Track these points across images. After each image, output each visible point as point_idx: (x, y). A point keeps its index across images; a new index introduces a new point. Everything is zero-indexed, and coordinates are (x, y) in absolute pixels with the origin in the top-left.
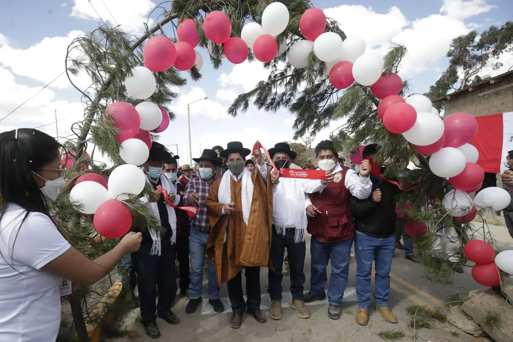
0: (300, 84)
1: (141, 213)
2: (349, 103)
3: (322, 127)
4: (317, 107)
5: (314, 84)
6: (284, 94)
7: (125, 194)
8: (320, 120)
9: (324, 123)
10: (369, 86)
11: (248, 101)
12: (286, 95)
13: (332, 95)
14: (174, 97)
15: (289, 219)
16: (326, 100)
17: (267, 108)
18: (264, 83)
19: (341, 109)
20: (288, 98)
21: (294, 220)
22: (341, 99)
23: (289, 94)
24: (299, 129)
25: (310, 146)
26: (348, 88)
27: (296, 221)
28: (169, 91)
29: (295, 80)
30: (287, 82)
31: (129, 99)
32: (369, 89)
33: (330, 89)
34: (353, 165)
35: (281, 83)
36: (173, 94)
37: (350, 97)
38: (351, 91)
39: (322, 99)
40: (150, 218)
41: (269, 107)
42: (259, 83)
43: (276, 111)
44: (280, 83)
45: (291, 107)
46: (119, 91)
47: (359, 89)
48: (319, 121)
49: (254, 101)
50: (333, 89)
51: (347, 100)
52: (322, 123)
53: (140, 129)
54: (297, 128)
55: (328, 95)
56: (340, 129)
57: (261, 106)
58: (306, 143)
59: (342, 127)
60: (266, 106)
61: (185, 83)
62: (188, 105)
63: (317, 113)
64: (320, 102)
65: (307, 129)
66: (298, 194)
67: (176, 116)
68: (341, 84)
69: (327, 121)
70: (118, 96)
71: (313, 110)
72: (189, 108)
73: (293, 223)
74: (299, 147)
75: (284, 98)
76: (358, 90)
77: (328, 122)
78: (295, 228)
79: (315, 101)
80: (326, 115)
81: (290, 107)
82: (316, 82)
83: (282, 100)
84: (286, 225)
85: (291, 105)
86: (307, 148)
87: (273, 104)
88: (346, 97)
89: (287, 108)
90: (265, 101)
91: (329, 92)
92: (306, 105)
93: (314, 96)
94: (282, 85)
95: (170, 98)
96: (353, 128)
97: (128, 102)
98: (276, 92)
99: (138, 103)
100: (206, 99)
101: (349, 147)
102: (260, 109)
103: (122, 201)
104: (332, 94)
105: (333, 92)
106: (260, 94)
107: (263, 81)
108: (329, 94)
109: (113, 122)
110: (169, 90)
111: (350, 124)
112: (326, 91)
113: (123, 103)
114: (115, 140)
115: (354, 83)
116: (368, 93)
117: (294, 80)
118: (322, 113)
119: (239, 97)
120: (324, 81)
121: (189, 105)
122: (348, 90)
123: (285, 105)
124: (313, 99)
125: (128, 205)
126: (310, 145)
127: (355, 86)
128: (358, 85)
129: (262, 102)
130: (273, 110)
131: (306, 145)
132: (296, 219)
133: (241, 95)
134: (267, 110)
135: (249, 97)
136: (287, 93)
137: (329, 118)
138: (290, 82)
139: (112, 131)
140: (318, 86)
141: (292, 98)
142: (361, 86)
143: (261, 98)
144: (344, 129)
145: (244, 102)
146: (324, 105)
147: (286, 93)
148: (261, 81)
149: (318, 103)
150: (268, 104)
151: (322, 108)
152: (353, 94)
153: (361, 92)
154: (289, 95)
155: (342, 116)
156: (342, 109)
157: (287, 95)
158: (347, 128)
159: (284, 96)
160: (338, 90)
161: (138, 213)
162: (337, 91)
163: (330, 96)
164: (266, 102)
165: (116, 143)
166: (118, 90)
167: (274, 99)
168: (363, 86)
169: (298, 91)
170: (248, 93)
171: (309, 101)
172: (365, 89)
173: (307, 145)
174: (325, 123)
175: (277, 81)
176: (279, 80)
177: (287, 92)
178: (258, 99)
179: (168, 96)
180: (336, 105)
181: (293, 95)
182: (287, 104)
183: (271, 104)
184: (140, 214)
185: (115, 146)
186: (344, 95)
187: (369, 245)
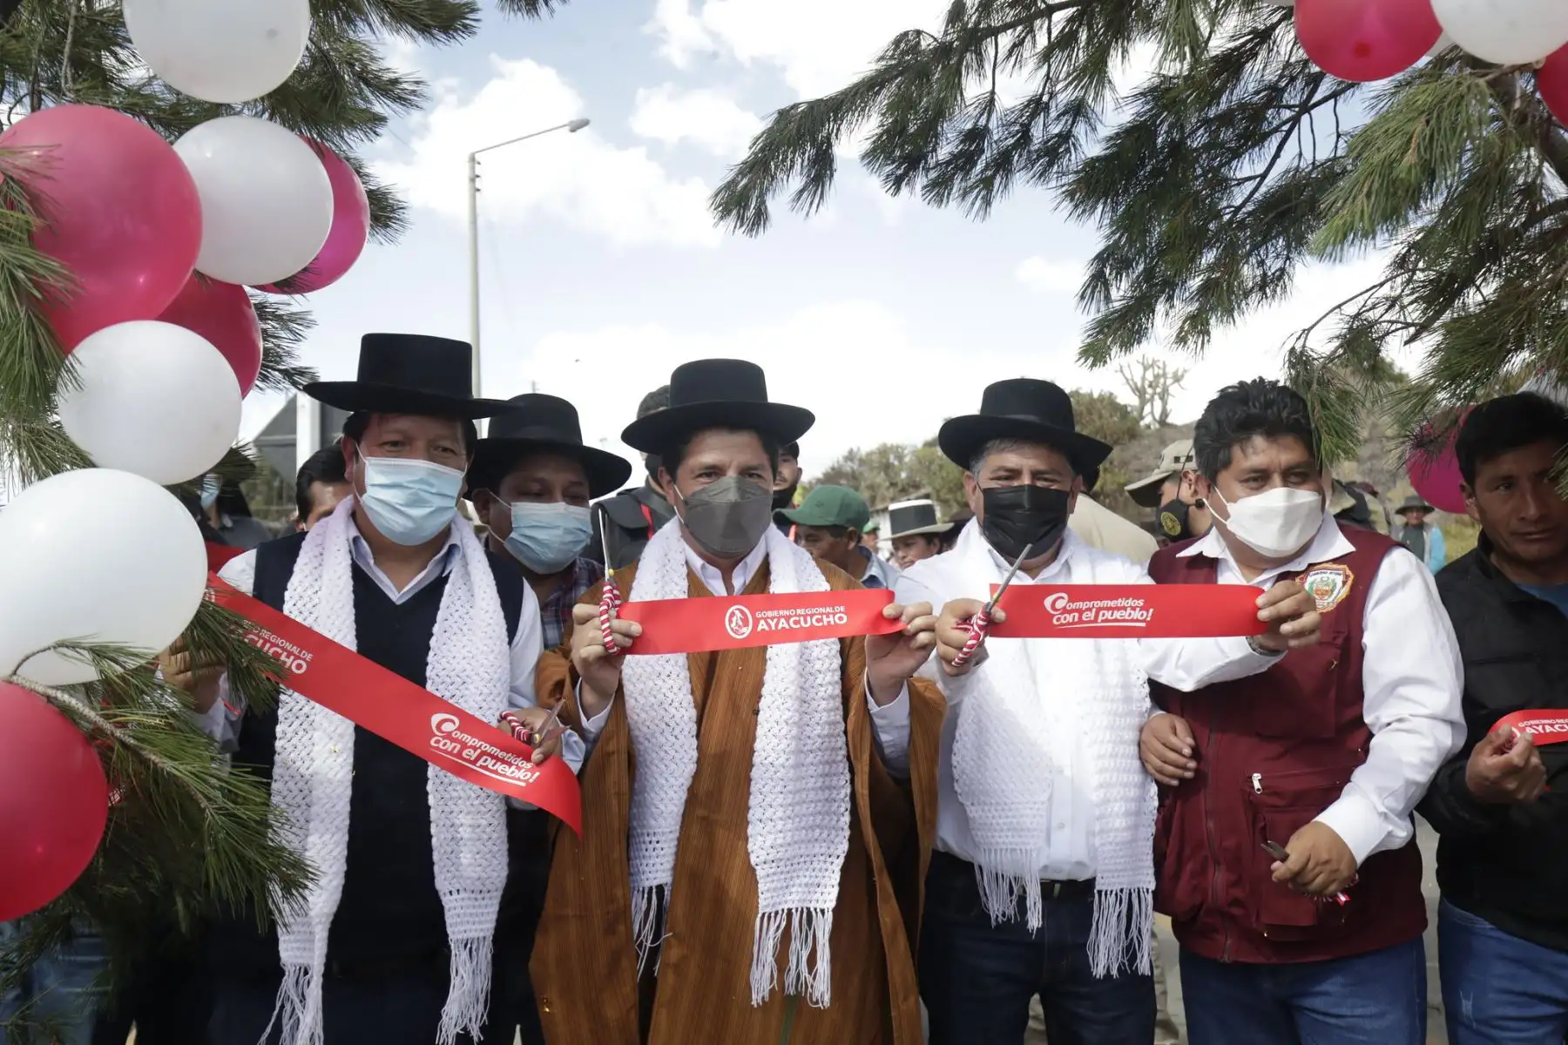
0: (1125, 51)
1: (168, 765)
2: (1410, 158)
3: (1247, 294)
4: (1222, 184)
5: (1205, 56)
6: (1037, 106)
7: (74, 646)
8: (1235, 253)
9: (1259, 272)
10: (1522, 68)
11: (830, 146)
12: (1047, 114)
13: (1305, 118)
14: (401, 100)
15: (1062, 826)
16: (1275, 141)
17: (939, 188)
18: (924, 44)
19: (1362, 197)
20: (1055, 129)
21: (1091, 834)
22: (1363, 141)
23: (1061, 108)
24: (1117, 305)
25: (1165, 414)
26: (1399, 76)
27: (1097, 841)
28: (374, 67)
29: (1100, 25)
30: (1054, 35)
31: (129, 91)
32: (1524, 84)
33: (1299, 84)
34: (1414, 522)
35: (1019, 44)
36: (395, 82)
37: (1419, 127)
38: (1424, 95)
39: (1253, 137)
40: (219, 794)
41: (951, 178)
42: (897, 42)
43: (987, 202)
44: (1015, 46)
45: (1072, 178)
46: (75, 43)
47: (1465, 84)
48: (1229, 264)
49: (867, 146)
50: (1315, 81)
51: (1397, 143)
52: (1249, 272)
53: (197, 272)
54: (1108, 299)
55: (1287, 114)
56: (1352, 309)
57: (906, 174)
58: (1140, 392)
59: (1366, 296)
60: (933, 175)
61: (465, 26)
62: (473, 160)
63: (1218, 215)
64: (1237, 154)
65: (1160, 308)
66: (1114, 680)
67: (408, 215)
68: (1362, 50)
69: (1279, 264)
70: (66, 70)
71: (1197, 199)
72: (474, 178)
73: (1080, 854)
74: (1100, 417)
75: (1037, 133)
76: (1463, 89)
77: (1282, 270)
78: (1091, 883)
79: (1207, 147)
80: (1270, 229)
81: (1065, 180)
82: (1218, 44)
83: (1025, 137)
84: (1043, 862)
85: (1073, 167)
86: (1142, 423)
87: (975, 164)
88: (1393, 125)
89: (1053, 183)
90: (926, 143)
91: (1293, 97)
92: (1156, 173)
93: (1206, 122)
94: (1026, 54)
95: (379, 107)
96: (1428, 300)
97: (129, 108)
98: (993, 92)
99: (190, 124)
100: (576, 127)
101: (1413, 412)
102: (898, 189)
103: (52, 693)
104: (1305, 108)
105: (1314, 100)
106: (902, 107)
107: (918, 33)
108: (1289, 107)
109: (36, 222)
110: (373, 59)
111: (1409, 281)
112: (1273, 94)
113: (93, 113)
114: (31, 326)
115: (1439, 47)
116: (1517, 105)
117: (1090, 28)
118: (1250, 214)
119: (777, 122)
120: (1264, 36)
121: (477, 157)
122: (1400, 86)
123: (1038, 167)
124: (1199, 140)
125: (83, 717)
126: (1165, 404)
127: (1441, 63)
128: (1460, 58)
129: (908, 148)
130: (970, 198)
131: (1143, 402)
132: (1097, 828)
133: (795, 106)
134: (940, 200)
135: (838, 119)
136: (1053, 104)
137: (1288, 247)
138: (1065, 41)
139: (20, 274)
140: (1232, 64)
141: (1080, 129)
142: (1476, 63)
143: (904, 128)
144: (1374, 307)
145: (810, 151)
146: (1260, 170)
147: (1045, 98)
148: (906, 34)
149: (1229, 163)
150: (948, 163)
151: (1250, 186)
152: (1432, 113)
153: (1482, 102)
154: (1063, 114)
155: (1365, 236)
156: (1368, 195)
157: (1053, 114)
158: (1393, 302)
159: (1033, 116)
160: (1343, 91)
161: (144, 762)
162: (1334, 95)
163: (1295, 121)
164: (934, 150)
165: (39, 346)
166: (69, 36)
167: (976, 136)
168: (1489, 66)
169: (1113, 89)
170: (831, 99)
171: (1177, 148)
172: (1501, 81)
173: (1147, 408)
174: (1265, 275)
175: (994, 32)
176: (1005, 28)
177: (1052, 95)
178: (885, 132)
179: (367, 91)
180: (1328, 174)
181: (1086, 116)
182: (1050, 164)
183: (963, 161)
184: (157, 772)
185: (28, 364)
186: (1383, 118)
187: (1524, 994)
